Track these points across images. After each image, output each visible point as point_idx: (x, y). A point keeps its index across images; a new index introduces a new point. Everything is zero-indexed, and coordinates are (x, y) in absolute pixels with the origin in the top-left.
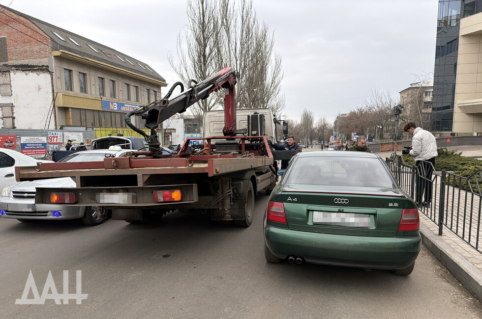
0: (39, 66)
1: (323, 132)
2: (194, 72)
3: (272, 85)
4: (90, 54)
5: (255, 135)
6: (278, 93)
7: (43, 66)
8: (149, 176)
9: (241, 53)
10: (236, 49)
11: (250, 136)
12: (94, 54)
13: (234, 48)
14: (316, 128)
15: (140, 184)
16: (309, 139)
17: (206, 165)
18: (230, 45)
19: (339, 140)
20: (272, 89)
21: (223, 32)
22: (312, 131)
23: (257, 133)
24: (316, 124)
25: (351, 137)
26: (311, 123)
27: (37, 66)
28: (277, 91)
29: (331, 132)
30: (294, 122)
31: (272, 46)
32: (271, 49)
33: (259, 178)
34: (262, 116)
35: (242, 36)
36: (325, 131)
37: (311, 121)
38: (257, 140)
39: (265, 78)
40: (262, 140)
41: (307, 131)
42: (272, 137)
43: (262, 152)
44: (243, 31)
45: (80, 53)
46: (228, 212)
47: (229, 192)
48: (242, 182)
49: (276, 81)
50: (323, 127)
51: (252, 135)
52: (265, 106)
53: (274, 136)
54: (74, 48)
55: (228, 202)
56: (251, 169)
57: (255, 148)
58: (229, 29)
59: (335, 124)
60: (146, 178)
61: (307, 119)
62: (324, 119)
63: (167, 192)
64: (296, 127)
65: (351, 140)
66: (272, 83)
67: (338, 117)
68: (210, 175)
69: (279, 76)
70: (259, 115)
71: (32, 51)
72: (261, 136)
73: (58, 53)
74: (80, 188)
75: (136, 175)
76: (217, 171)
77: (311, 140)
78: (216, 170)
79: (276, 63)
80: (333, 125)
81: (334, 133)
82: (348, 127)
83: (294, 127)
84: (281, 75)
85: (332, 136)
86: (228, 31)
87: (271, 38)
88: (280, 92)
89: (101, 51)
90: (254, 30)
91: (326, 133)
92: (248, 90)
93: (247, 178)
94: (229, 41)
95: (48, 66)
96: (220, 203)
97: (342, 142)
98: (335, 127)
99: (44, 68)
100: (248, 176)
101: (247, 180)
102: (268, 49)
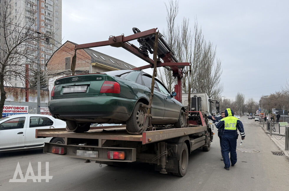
0: (85, 71)
1: (251, 107)
2: (164, 72)
3: (214, 78)
4: (110, 64)
5: (193, 110)
6: (218, 83)
7: (86, 71)
8: (105, 141)
9: (194, 59)
10: (191, 58)
11: (191, 111)
12: (112, 64)
13: (189, 57)
14: (246, 105)
15: (100, 146)
16: (241, 112)
17: (141, 136)
18: (187, 55)
19: (263, 113)
20: (215, 80)
21: (183, 48)
22: (244, 106)
23: (195, 110)
24: (246, 102)
25: (271, 111)
26: (243, 101)
27: (83, 71)
28: (218, 81)
29: (257, 108)
30: (230, 100)
31: (215, 55)
32: (214, 56)
33: (193, 141)
34: (199, 99)
35: (195, 50)
36: (253, 107)
37: (243, 100)
38: (195, 113)
39: (210, 73)
40: (198, 114)
41: (240, 106)
42: (207, 112)
43: (199, 121)
44: (195, 47)
45: (105, 64)
46: (164, 167)
47: (165, 153)
48: (177, 145)
49: (218, 75)
50: (251, 104)
51: (192, 110)
52: (210, 90)
53: (208, 111)
54: (103, 61)
55: (164, 160)
56: (185, 136)
57: (194, 119)
58: (187, 47)
59: (260, 102)
60: (104, 142)
61: (240, 99)
62: (252, 99)
63: (116, 153)
64: (232, 104)
65: (272, 114)
66: (215, 77)
67: (262, 98)
68: (143, 143)
69: (219, 72)
70: (197, 97)
71: (82, 64)
72: (198, 112)
73: (94, 64)
74: (66, 145)
75: (98, 139)
76: (149, 141)
77: (243, 112)
78: (148, 139)
79: (218, 65)
80: (258, 103)
81: (259, 108)
82: (269, 104)
83: (231, 103)
84: (221, 72)
85: (258, 110)
86: (186, 48)
87: (214, 50)
88: (220, 82)
89: (116, 62)
90: (203, 46)
91: (253, 108)
92: (199, 81)
93: (181, 142)
94: (187, 53)
95: (89, 71)
96: (158, 161)
97: (265, 114)
98: (260, 104)
99: (87, 72)
100: (182, 140)
101: (181, 144)
102: (212, 56)
